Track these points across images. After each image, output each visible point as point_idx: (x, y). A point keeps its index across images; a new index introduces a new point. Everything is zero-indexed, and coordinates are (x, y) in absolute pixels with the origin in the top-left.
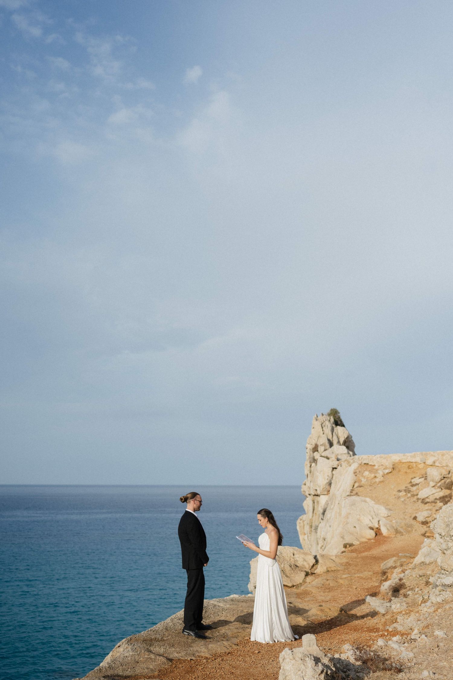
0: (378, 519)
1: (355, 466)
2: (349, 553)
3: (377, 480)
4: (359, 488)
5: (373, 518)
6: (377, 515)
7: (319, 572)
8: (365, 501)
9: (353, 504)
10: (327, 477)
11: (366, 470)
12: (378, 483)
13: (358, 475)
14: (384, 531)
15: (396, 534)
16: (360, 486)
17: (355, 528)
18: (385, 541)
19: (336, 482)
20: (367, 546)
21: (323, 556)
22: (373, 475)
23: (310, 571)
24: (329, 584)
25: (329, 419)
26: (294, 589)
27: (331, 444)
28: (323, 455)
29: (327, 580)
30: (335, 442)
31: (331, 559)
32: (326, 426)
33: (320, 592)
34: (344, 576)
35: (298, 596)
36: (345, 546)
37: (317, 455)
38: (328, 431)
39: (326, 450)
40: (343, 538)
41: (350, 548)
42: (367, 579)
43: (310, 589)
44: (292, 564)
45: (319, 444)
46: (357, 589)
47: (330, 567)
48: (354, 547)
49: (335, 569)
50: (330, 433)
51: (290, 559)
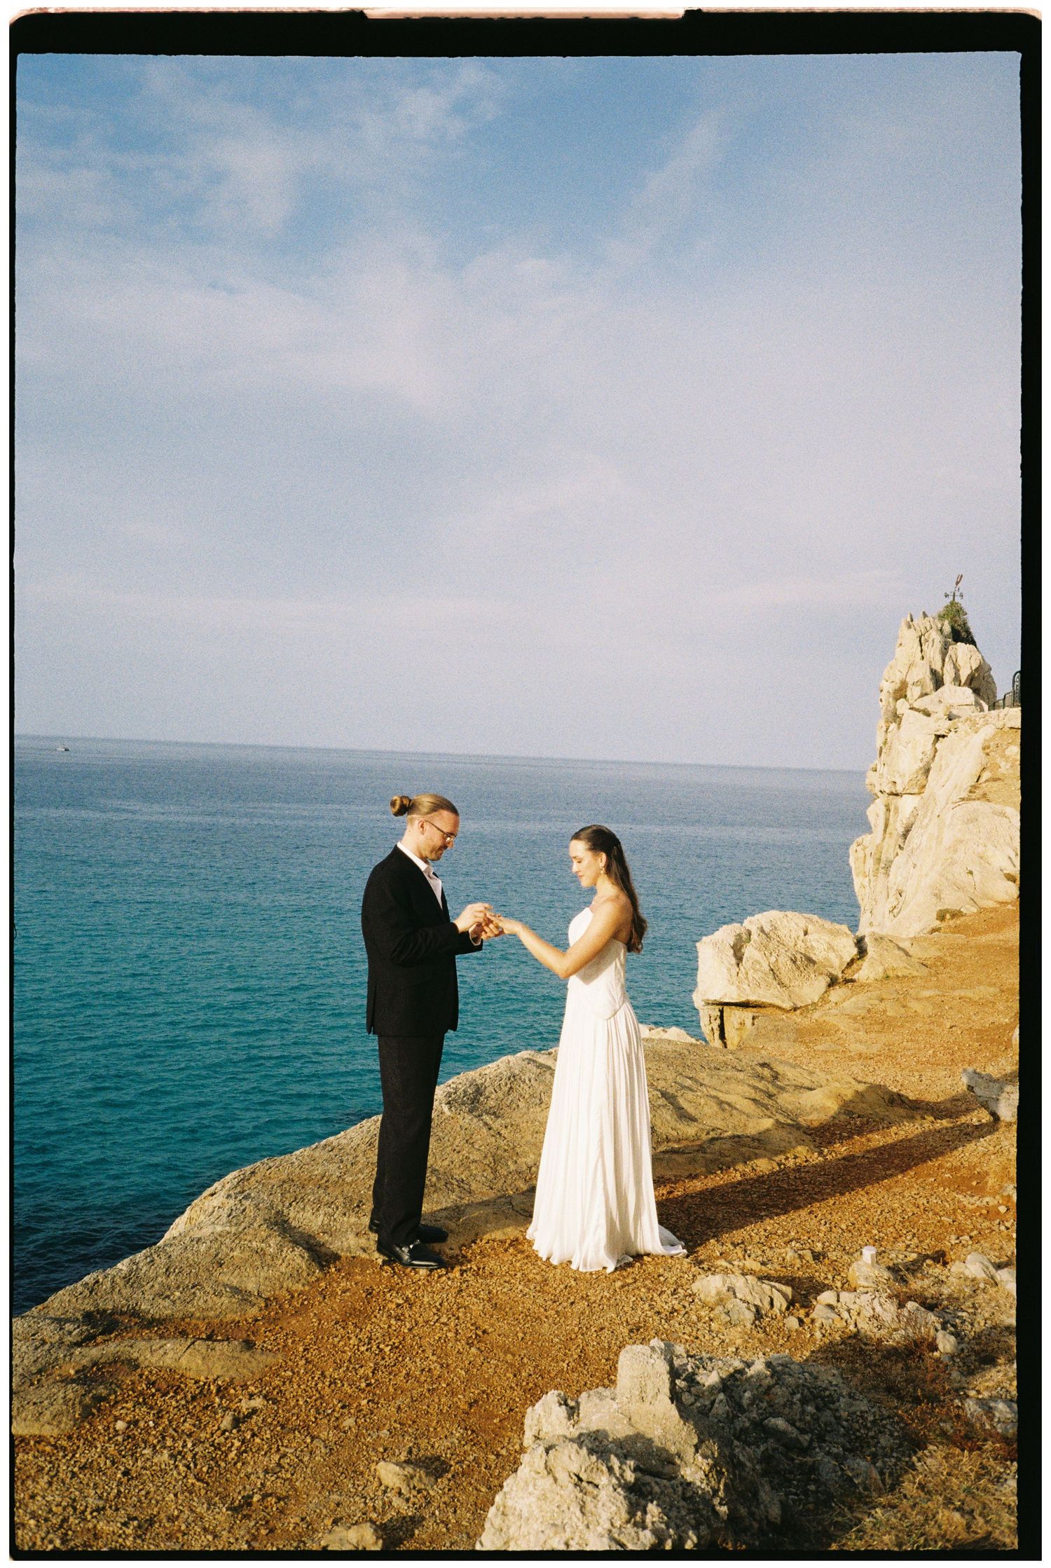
1: (986, 733)
2: (950, 934)
4: (990, 784)
5: (1016, 855)
7: (864, 978)
8: (1003, 815)
9: (972, 820)
10: (920, 757)
13: (992, 753)
16: (995, 780)
17: (969, 875)
19: (941, 765)
20: (995, 919)
21: (879, 939)
23: (840, 975)
24: (885, 1011)
25: (940, 626)
26: (797, 1017)
27: (938, 682)
28: (916, 705)
29: (882, 1000)
30: (948, 677)
31: (899, 948)
32: (930, 640)
33: (859, 1030)
34: (926, 993)
35: (801, 1035)
36: (941, 917)
37: (902, 707)
38: (933, 652)
39: (924, 695)
40: (938, 896)
41: (951, 922)
42: (981, 1004)
43: (832, 1020)
44: (798, 956)
45: (910, 680)
46: (954, 1029)
47: (894, 969)
48: (962, 919)
49: (906, 972)
50: (938, 658)
51: (796, 944)
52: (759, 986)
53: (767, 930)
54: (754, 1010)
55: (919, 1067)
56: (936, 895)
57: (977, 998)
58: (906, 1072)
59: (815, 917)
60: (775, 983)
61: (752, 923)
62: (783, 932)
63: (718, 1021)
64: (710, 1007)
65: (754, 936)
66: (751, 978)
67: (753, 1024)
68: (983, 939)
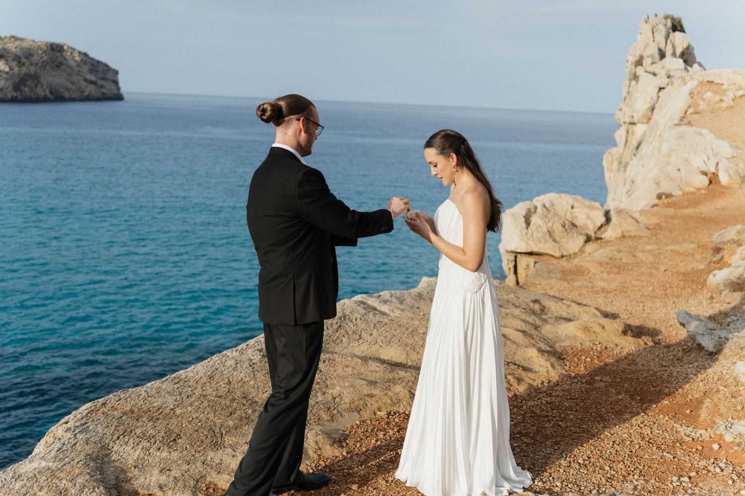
0: (716, 161)
1: (692, 84)
2: (664, 209)
3: (724, 105)
4: (693, 116)
5: (709, 158)
6: (715, 154)
7: (609, 237)
8: (700, 134)
9: (681, 137)
10: (650, 100)
11: (709, 90)
12: (723, 109)
13: (695, 97)
14: (724, 178)
15: (741, 184)
16: (696, 113)
17: (678, 172)
18: (724, 193)
19: (662, 106)
20: (693, 199)
21: (619, 212)
22: (718, 98)
23: (593, 235)
24: (621, 259)
25: (664, 22)
26: (563, 263)
27: (662, 55)
28: (648, 70)
29: (620, 252)
30: (669, 52)
31: (632, 218)
32: (659, 31)
33: (603, 272)
34: (649, 248)
35: (566, 275)
36: (659, 197)
37: (640, 71)
38: (660, 37)
39: (653, 63)
40: (658, 184)
41: (665, 201)
42: (686, 255)
43: (586, 265)
44: (567, 223)
45: (645, 55)
46: (667, 272)
47: (628, 231)
48: (673, 199)
49: (636, 233)
50: (663, 41)
51: (566, 215)
52: (540, 242)
53: (547, 206)
54: (536, 257)
55: (643, 299)
56: (656, 184)
57: (682, 251)
58: (634, 303)
59: (579, 197)
60: (551, 240)
61: (538, 201)
62: (558, 207)
63: (514, 263)
64: (509, 254)
65: (539, 210)
66: (535, 237)
67: (534, 267)
68: (686, 212)
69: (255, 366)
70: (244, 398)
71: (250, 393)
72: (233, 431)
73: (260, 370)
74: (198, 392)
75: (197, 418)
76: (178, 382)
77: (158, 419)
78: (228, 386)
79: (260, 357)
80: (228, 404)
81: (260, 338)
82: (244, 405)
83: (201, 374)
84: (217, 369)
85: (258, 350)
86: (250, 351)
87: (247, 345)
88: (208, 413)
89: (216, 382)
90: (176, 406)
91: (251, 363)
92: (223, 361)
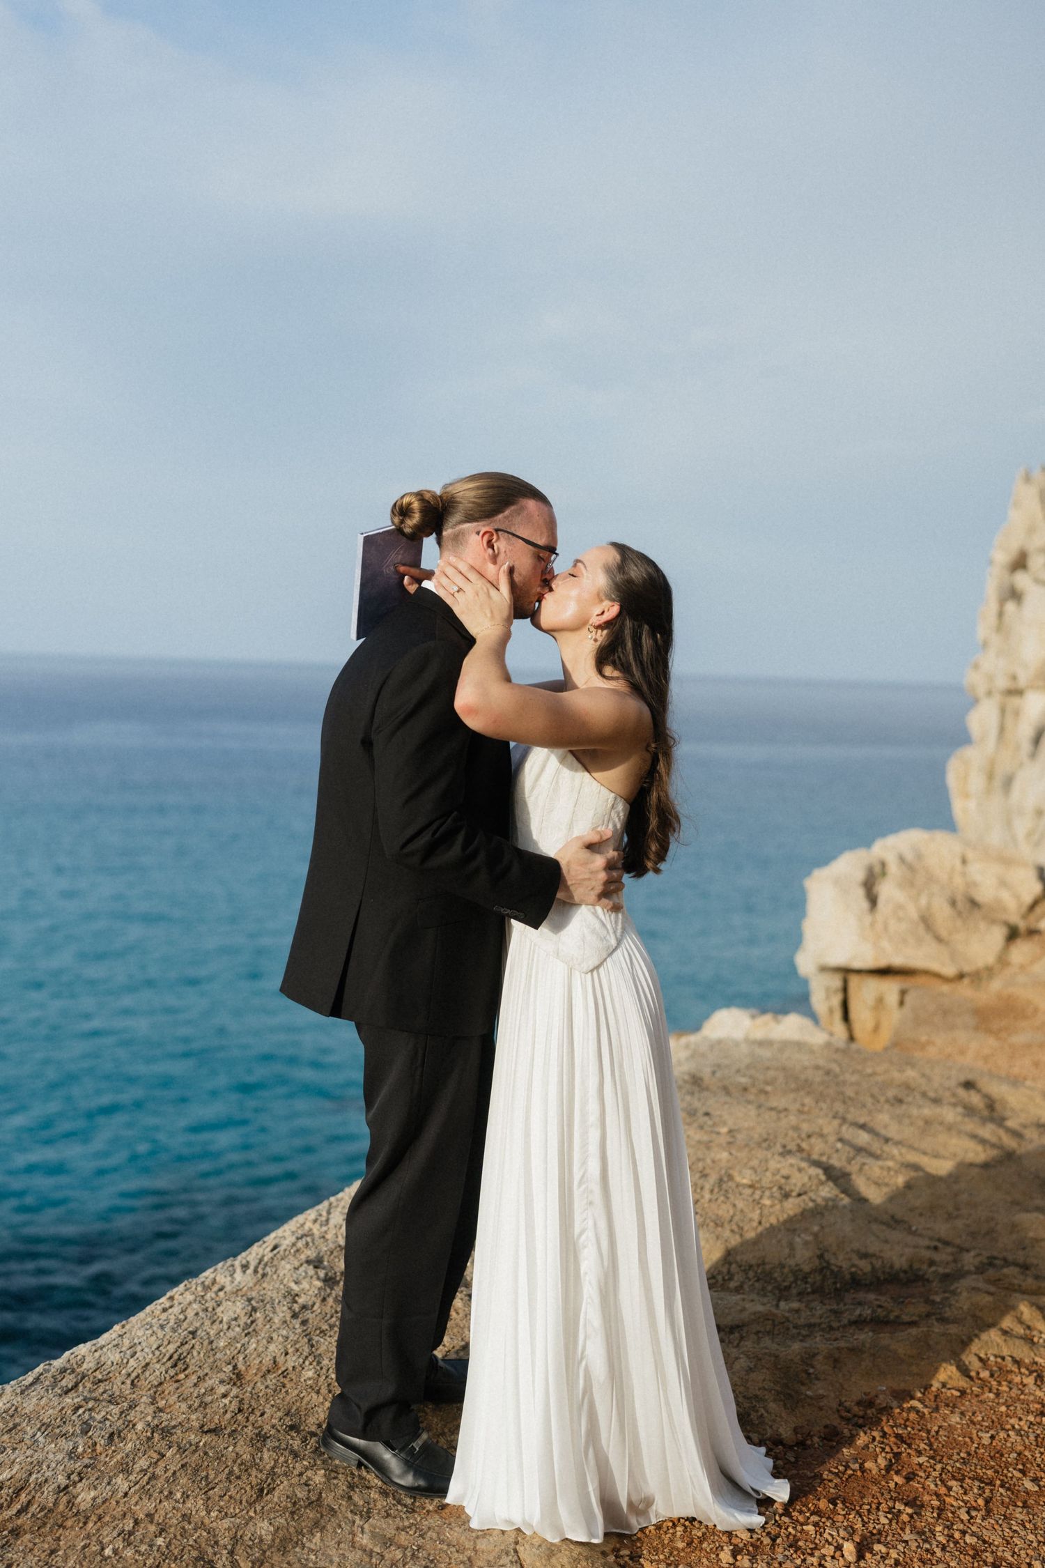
23: (1022, 924)
26: (967, 990)
35: (987, 1019)
43: (1023, 993)
44: (959, 897)
45: (1031, 548)
51: (951, 878)
52: (905, 942)
54: (904, 978)
60: (928, 938)
62: (932, 862)
63: (841, 997)
64: (827, 974)
65: (892, 868)
66: (893, 931)
67: (902, 1002)
69: (308, 1315)
70: (292, 1427)
71: (310, 1410)
72: (277, 1558)
73: (325, 1327)
74: (142, 1418)
75: (150, 1516)
76: (76, 1386)
77: (16, 1533)
78: (235, 1391)
79: (319, 1284)
80: (247, 1457)
81: (308, 1225)
82: (295, 1455)
83: (145, 1355)
84: (193, 1333)
85: (308, 1262)
86: (286, 1267)
87: (275, 1247)
88: (186, 1496)
89: (194, 1379)
90: (75, 1477)
91: (296, 1307)
92: (210, 1305)
